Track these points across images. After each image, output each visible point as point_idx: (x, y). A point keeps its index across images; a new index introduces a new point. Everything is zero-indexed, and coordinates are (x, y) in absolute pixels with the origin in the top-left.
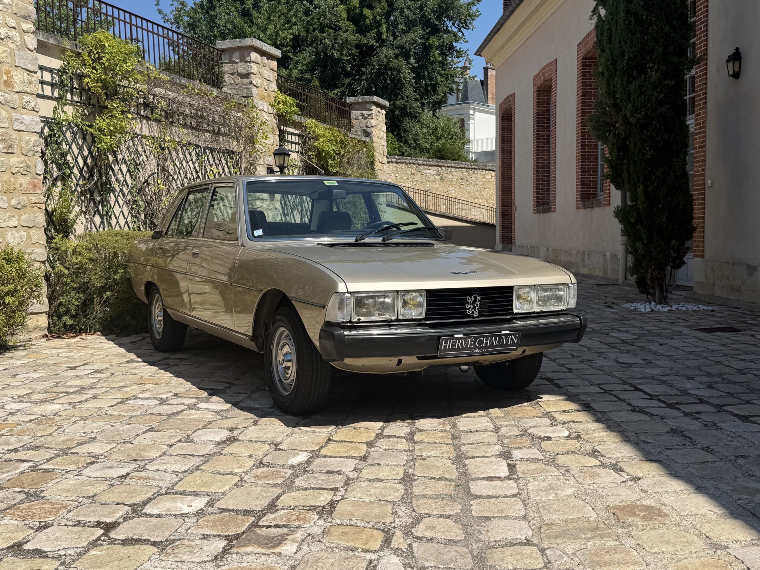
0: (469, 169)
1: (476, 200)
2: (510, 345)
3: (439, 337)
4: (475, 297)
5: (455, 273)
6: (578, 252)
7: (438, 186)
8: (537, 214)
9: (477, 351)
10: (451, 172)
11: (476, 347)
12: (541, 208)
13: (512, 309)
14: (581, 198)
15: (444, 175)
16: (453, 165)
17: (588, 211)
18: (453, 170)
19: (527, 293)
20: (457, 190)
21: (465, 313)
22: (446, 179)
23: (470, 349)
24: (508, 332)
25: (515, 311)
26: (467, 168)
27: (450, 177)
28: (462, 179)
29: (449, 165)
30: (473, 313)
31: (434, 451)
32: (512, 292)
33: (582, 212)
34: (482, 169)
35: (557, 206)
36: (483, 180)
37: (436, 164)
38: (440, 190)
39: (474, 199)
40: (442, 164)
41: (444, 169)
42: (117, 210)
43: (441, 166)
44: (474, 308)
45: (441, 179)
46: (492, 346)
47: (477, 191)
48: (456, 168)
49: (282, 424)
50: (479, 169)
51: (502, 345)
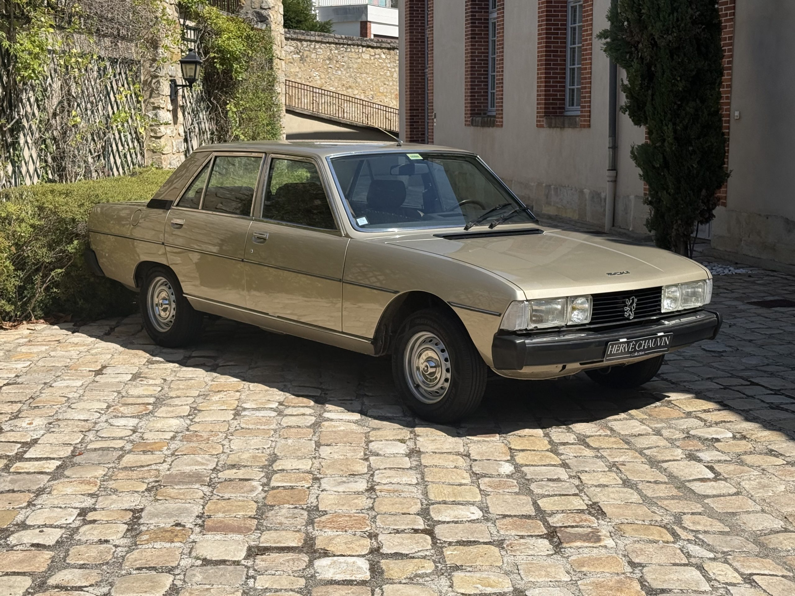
0: (340, 44)
1: (350, 90)
2: (663, 347)
3: (607, 342)
4: (633, 299)
5: (610, 274)
6: (539, 184)
7: (297, 70)
8: (472, 127)
9: (636, 354)
10: (315, 48)
11: (635, 351)
12: (479, 119)
13: (660, 310)
14: (545, 112)
15: (306, 53)
16: (318, 38)
17: (555, 132)
18: (318, 46)
19: (673, 292)
20: (323, 76)
21: (623, 315)
22: (308, 60)
23: (631, 353)
24: (662, 334)
25: (663, 311)
26: (336, 44)
27: (313, 56)
28: (329, 59)
29: (313, 38)
30: (630, 315)
31: (624, 457)
32: (661, 292)
33: (546, 132)
34: (358, 45)
35: (504, 120)
36: (359, 61)
37: (294, 36)
38: (300, 76)
39: (347, 88)
40: (303, 38)
41: (305, 44)
42: (26, 153)
43: (300, 40)
44: (631, 310)
45: (302, 59)
46: (649, 348)
47: (350, 77)
48: (322, 42)
49: (444, 434)
50: (354, 45)
51: (657, 347)
